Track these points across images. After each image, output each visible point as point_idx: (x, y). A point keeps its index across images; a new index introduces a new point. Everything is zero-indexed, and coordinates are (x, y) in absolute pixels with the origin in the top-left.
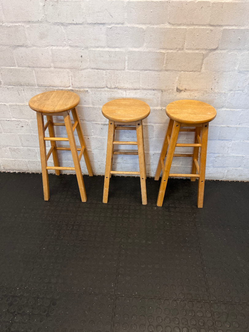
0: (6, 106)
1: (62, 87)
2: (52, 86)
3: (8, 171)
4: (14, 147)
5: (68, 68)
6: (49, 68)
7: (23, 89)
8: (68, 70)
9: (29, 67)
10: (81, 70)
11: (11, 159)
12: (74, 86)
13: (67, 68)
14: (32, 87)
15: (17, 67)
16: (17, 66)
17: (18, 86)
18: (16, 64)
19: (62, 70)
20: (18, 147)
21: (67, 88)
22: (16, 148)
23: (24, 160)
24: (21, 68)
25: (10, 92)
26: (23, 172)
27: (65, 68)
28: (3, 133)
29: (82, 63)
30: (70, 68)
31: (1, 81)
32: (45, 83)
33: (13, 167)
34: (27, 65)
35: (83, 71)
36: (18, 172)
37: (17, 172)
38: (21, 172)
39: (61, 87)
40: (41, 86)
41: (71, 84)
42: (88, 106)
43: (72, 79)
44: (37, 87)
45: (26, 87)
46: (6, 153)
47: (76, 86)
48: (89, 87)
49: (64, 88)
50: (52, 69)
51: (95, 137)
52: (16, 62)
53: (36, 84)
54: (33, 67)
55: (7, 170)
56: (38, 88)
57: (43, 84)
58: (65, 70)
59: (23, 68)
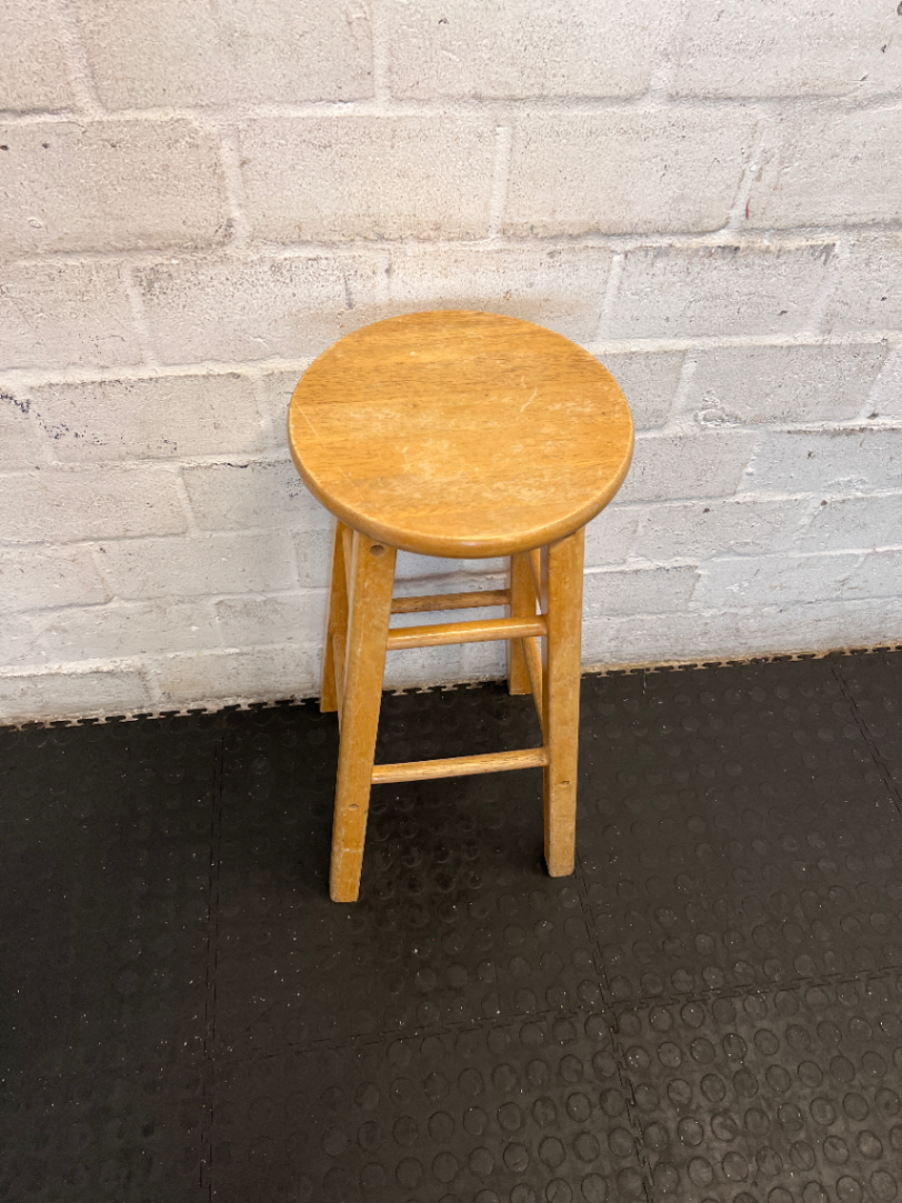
0: (246, 379)
1: (674, 233)
2: (604, 228)
3: (193, 706)
4: (246, 597)
5: (769, 99)
6: (628, 100)
7: (383, 265)
8: (760, 112)
9: (479, 98)
10: (859, 106)
11: (218, 652)
12: (754, 222)
13: (759, 100)
14: (455, 244)
15: (379, 109)
16: (383, 96)
17: (359, 242)
18: (381, 80)
19: (715, 113)
20: (270, 595)
21: (700, 240)
22: (260, 598)
23: (294, 646)
24: (409, 110)
25: (289, 291)
26: (279, 697)
27: (744, 100)
28: (195, 534)
29: (882, 57)
30: (781, 99)
31: (236, 214)
32: (559, 217)
33: (220, 685)
34: (466, 87)
35: (859, 117)
36: (252, 701)
37: (244, 704)
38: (270, 699)
39: (661, 233)
40: (522, 239)
41: (738, 212)
42: (792, 341)
43: (758, 178)
44: (493, 243)
45: (412, 248)
46: (194, 628)
47: (766, 224)
48: (854, 220)
49: (683, 239)
50: (649, 107)
51: (748, 499)
52: (381, 62)
53: (496, 223)
54: (513, 99)
55: (181, 702)
56: (499, 251)
57: (546, 219)
58: (737, 112)
59: (427, 112)
